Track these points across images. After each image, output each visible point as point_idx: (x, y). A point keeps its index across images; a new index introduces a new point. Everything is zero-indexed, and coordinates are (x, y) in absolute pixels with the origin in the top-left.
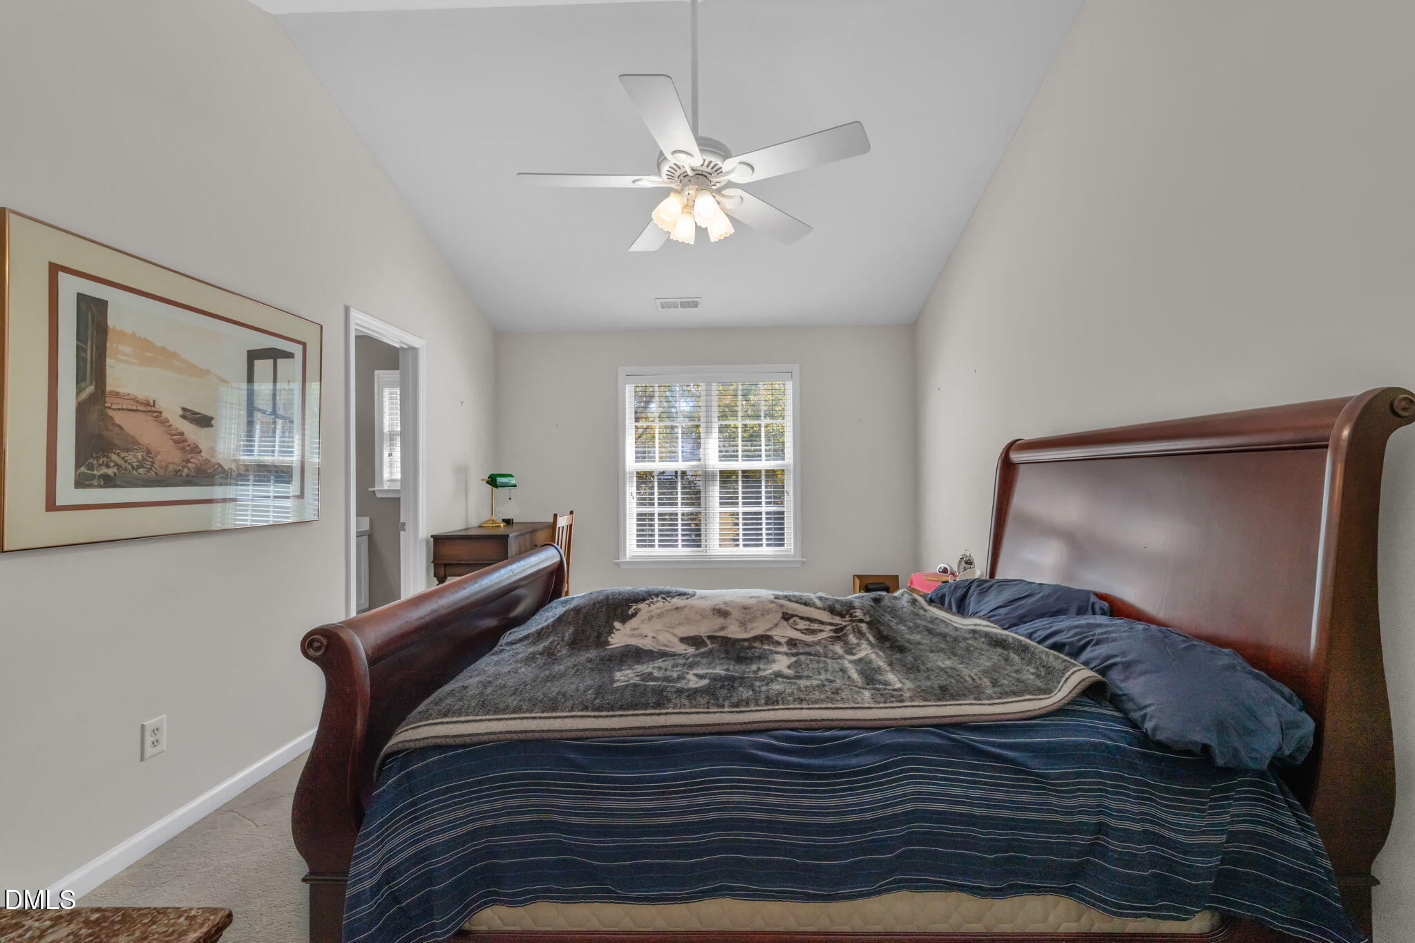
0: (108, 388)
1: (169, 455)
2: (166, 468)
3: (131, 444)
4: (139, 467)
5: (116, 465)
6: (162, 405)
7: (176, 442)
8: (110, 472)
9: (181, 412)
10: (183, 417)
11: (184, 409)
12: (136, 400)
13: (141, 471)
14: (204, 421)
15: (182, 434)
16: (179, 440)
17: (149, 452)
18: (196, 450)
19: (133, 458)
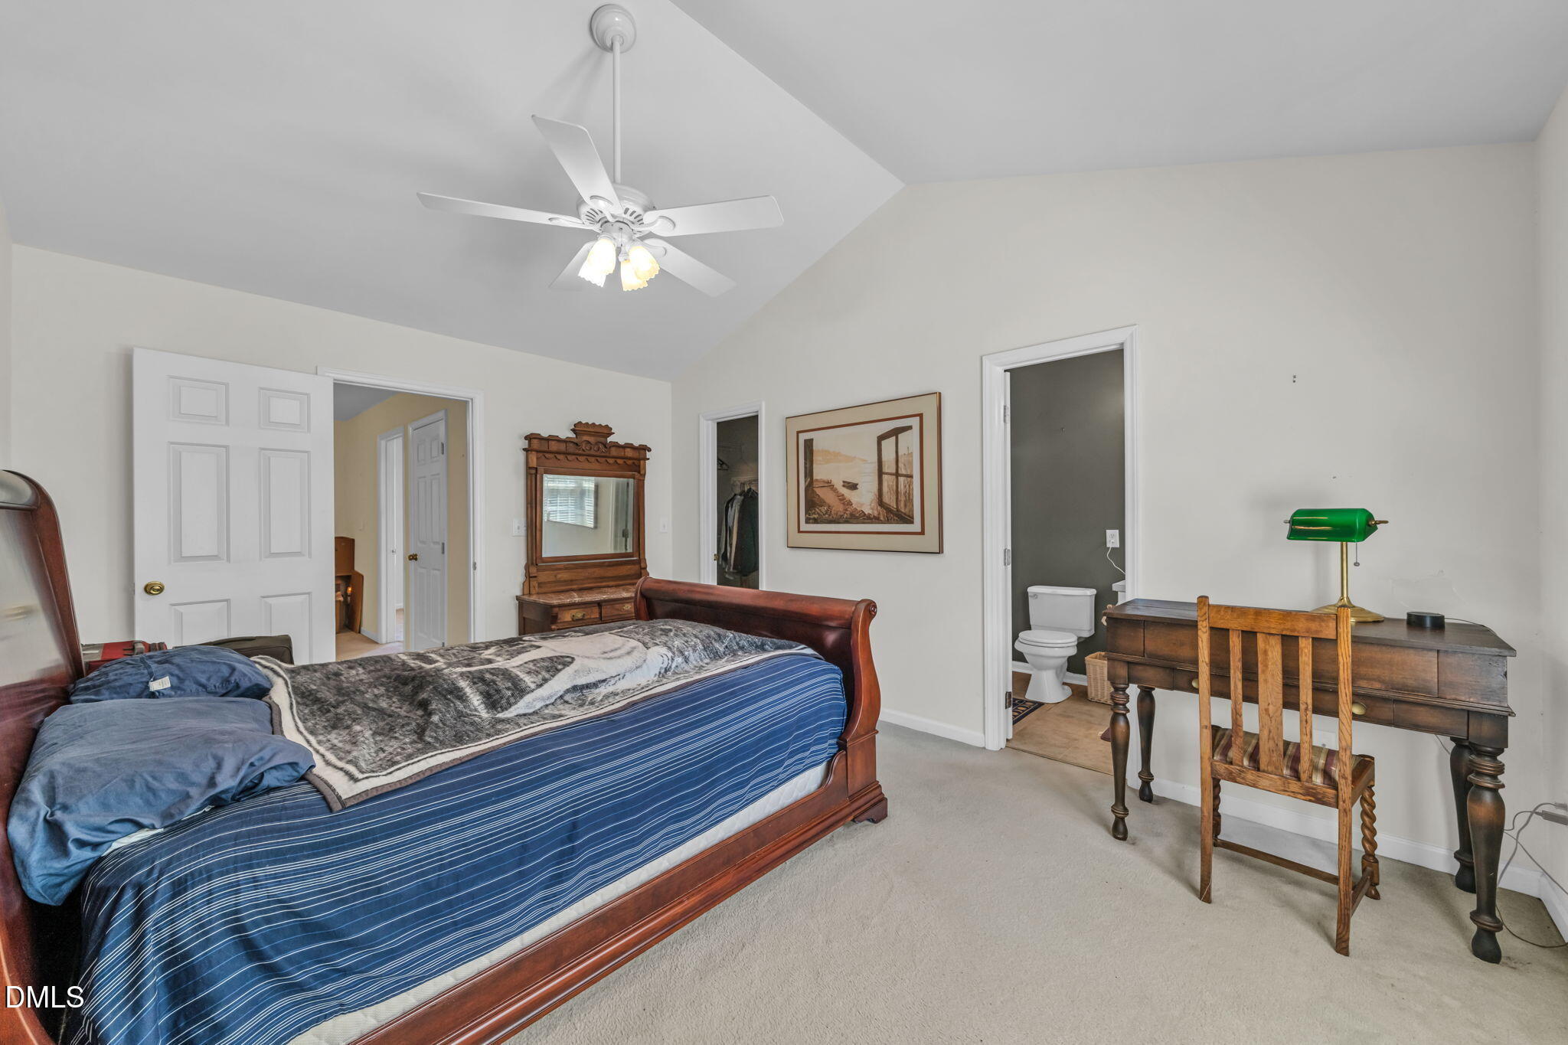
0: (814, 478)
1: (838, 508)
2: (837, 514)
3: (822, 503)
4: (826, 514)
5: (818, 513)
6: (834, 482)
7: (840, 500)
8: (816, 516)
9: (842, 484)
10: (844, 486)
11: (844, 482)
12: (824, 482)
13: (827, 516)
14: (853, 487)
15: (843, 495)
16: (842, 498)
17: (829, 506)
18: (850, 503)
19: (824, 509)
